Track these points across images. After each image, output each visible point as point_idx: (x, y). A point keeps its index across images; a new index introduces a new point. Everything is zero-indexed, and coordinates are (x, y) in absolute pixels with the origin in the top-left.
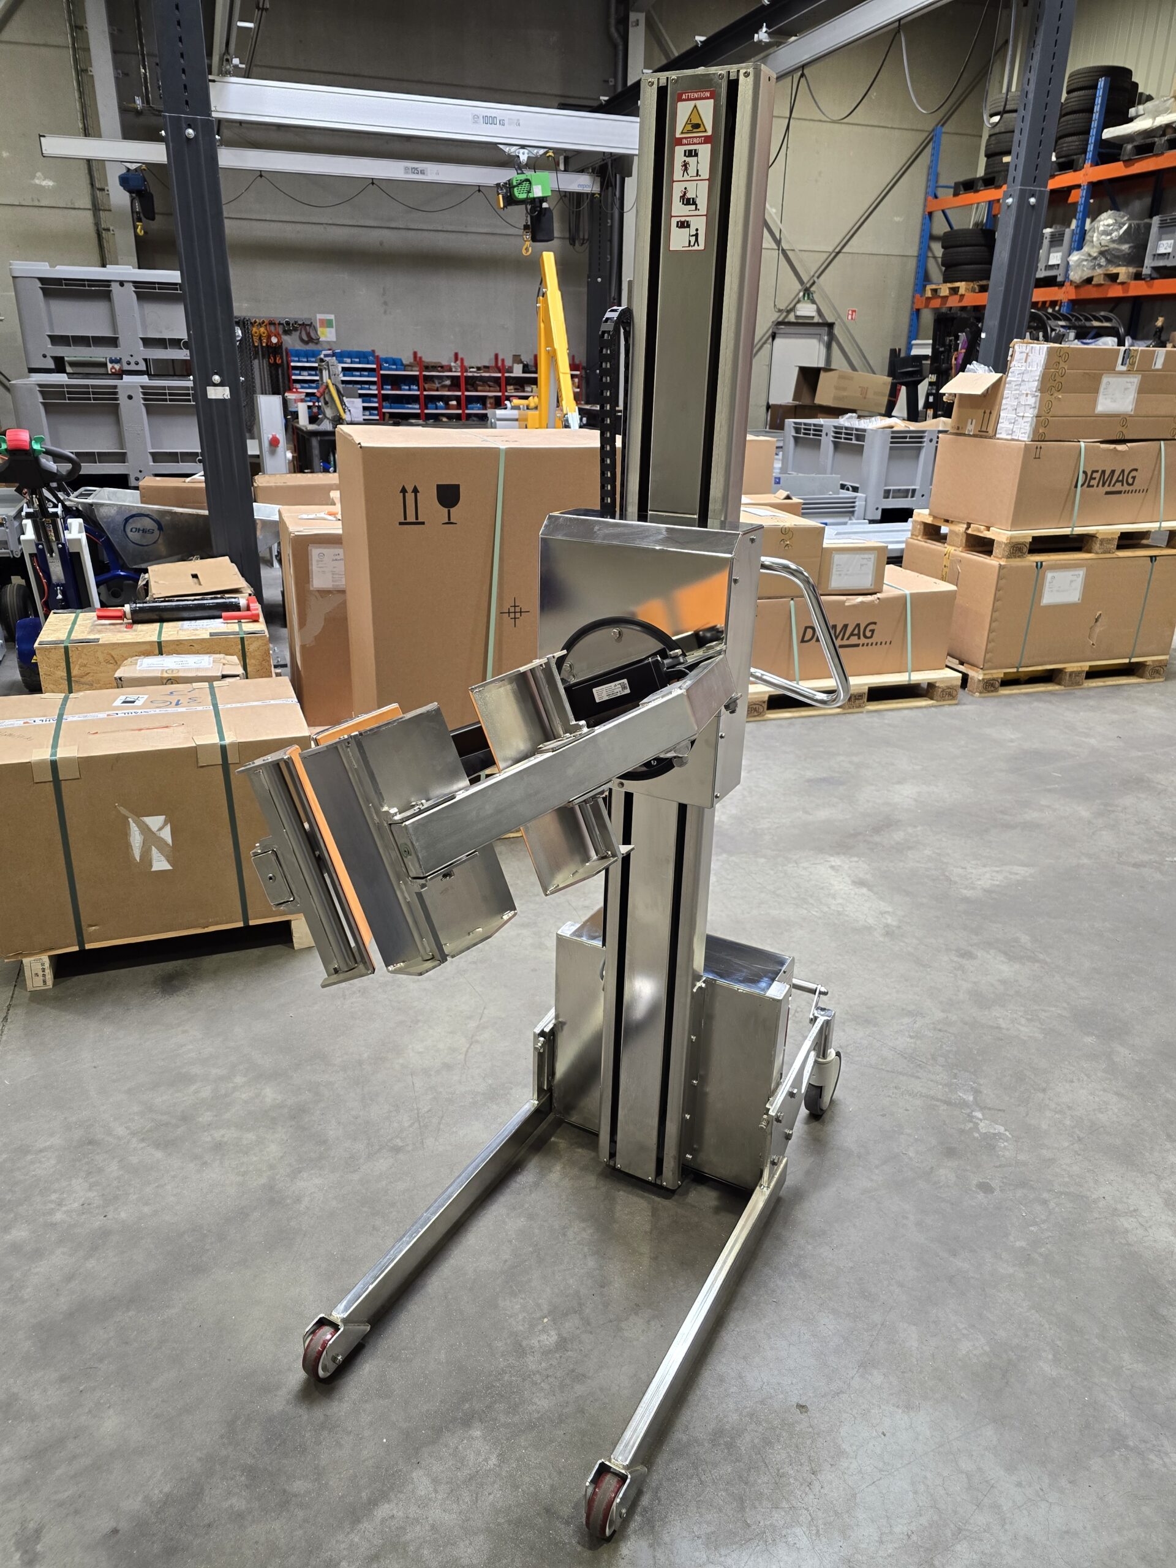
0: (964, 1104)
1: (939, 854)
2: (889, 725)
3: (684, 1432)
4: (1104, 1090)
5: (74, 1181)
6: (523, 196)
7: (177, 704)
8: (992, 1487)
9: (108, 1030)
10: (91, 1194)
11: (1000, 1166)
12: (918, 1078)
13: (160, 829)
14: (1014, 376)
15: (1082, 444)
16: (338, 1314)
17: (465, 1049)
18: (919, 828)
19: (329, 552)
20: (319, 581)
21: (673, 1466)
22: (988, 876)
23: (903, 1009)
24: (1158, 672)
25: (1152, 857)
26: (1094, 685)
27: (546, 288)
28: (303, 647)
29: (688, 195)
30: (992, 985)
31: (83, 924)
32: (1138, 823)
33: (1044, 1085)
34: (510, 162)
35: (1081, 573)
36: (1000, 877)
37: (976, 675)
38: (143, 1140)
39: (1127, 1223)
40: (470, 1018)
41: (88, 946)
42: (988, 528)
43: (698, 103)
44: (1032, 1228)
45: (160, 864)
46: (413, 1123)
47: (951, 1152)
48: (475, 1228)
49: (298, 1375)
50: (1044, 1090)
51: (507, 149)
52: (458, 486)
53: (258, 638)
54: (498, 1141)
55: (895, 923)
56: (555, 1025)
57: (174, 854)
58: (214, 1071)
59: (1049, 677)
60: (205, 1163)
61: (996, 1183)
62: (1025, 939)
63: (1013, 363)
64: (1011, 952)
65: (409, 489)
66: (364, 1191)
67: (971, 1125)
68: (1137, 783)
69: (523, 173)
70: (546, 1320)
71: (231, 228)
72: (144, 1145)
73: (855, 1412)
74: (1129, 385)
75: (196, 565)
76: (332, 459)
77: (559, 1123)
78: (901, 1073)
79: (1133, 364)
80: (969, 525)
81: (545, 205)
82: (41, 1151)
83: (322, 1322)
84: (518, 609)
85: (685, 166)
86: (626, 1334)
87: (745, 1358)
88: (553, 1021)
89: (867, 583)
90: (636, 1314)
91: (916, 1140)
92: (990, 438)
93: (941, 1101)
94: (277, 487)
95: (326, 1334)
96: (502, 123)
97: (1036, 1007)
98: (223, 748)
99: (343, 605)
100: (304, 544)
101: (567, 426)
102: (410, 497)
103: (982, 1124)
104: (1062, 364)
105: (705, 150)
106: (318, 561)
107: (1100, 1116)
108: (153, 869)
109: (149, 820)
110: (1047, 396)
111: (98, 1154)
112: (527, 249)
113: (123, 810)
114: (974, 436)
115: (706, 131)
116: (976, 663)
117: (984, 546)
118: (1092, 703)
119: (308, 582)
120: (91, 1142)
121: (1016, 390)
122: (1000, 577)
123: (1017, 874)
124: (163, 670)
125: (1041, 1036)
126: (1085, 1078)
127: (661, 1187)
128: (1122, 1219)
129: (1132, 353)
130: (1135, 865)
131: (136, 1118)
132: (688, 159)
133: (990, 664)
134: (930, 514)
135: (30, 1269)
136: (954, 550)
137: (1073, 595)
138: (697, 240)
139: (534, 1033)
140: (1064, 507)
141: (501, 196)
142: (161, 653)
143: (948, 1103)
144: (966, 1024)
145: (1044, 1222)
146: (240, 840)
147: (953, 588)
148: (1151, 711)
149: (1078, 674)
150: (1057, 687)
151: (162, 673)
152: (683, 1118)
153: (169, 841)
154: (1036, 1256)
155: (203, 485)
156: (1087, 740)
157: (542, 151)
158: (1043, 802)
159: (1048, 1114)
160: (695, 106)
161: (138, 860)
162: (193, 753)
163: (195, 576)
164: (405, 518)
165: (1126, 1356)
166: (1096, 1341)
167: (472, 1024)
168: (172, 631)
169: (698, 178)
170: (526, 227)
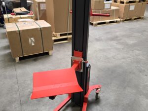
0: (140, 67)
11: (147, 73)
18: (122, 37)
19: (43, 4)
20: (41, 8)
23: (128, 57)
24: (142, 18)
26: (135, 20)
30: (137, 54)
31: (23, 53)
32: (146, 35)
35: (134, 6)
41: (24, 56)
42: (123, 0)
45: (33, 44)
47: (140, 72)
53: (34, 17)
55: (123, 48)
57: (35, 43)
59: (130, 20)
61: (147, 75)
64: (138, 50)
68: (144, 31)
75: (20, 8)
78: (131, 64)
89: (109, 8)
98: (41, 28)
99: (46, 12)
100: (39, 3)
103: (143, 69)
106: (41, 6)
113: (28, 37)
117: (122, 3)
118: (135, 22)
122: (125, 7)
133: (123, 18)
136: (118, 3)
137: (133, 9)
142: (21, 19)
143: (138, 67)
144: (136, 58)
147: (119, 8)
149: (133, 19)
156: (137, 27)
158: (135, 34)
162: (37, 29)
168: (22, 16)
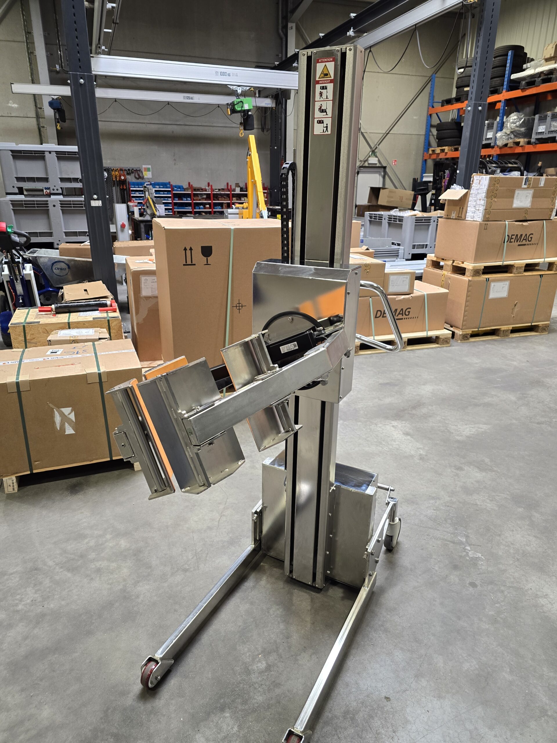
0: (461, 543)
1: (444, 419)
2: (418, 357)
3: (330, 712)
4: (529, 535)
5: (28, 589)
6: (239, 109)
7: (77, 353)
8: (483, 737)
9: (44, 512)
10: (36, 596)
11: (480, 574)
12: (438, 530)
13: (69, 414)
14: (474, 191)
15: (507, 223)
16: (158, 656)
17: (218, 519)
18: (434, 407)
19: (150, 278)
20: (145, 292)
21: (325, 730)
22: (468, 429)
23: (430, 496)
24: (545, 329)
25: (546, 419)
26: (515, 336)
27: (251, 152)
28: (137, 324)
29: (323, 108)
30: (472, 483)
31: (32, 460)
32: (539, 403)
33: (500, 533)
34: (233, 93)
35: (507, 283)
36: (474, 430)
37: (459, 332)
38: (61, 567)
39: (542, 601)
40: (220, 504)
41: (35, 471)
42: (463, 263)
43: (327, 63)
44: (497, 605)
45: (69, 431)
46: (193, 557)
47: (456, 567)
48: (225, 610)
49: (138, 687)
50: (500, 535)
51: (231, 87)
52: (211, 247)
53: (116, 320)
54: (235, 565)
55: (424, 453)
56: (262, 508)
57: (76, 426)
58: (96, 532)
59: (493, 333)
60: (92, 579)
61: (478, 582)
62: (487, 460)
63: (473, 185)
64: (481, 467)
65: (188, 248)
66: (170, 592)
67: (465, 553)
68: (537, 383)
69: (239, 98)
70: (260, 656)
71: (101, 126)
72: (62, 570)
73: (413, 700)
74: (528, 194)
75: (86, 285)
76: (150, 233)
77: (264, 556)
78: (430, 528)
79: (530, 184)
80: (454, 261)
81: (250, 113)
82: (12, 574)
83: (150, 660)
84: (241, 305)
85: (321, 94)
86: (300, 662)
87: (358, 674)
88: (261, 506)
89: (406, 289)
90: (305, 652)
91: (439, 561)
92: (463, 220)
93: (450, 541)
94: (124, 247)
95: (152, 665)
96: (229, 75)
97: (494, 494)
98: (100, 374)
99: (157, 304)
100: (138, 275)
101: (262, 217)
102: (188, 252)
103: (470, 553)
104: (496, 185)
105: (330, 86)
106: (144, 283)
107: (527, 547)
108: (66, 433)
109: (63, 410)
110: (490, 200)
111: (40, 575)
112: (242, 134)
113: (51, 405)
114: (455, 219)
115: (331, 77)
116: (458, 326)
117: (461, 271)
118: (514, 345)
119: (140, 293)
120: (36, 569)
121: (475, 197)
122: (469, 286)
123: (482, 428)
124: (70, 336)
125: (497, 509)
126: (519, 529)
127: (315, 587)
128: (540, 600)
129: (529, 179)
130: (538, 423)
131: (58, 556)
132: (322, 91)
133: (465, 327)
134: (435, 256)
135: (6, 634)
136: (447, 273)
137: (504, 294)
138: (327, 129)
139: (252, 512)
140: (499, 252)
141: (229, 109)
142: (69, 328)
143: (453, 542)
144: (460, 503)
145: (502, 601)
146: (108, 418)
147: (447, 291)
148: (542, 348)
149: (507, 331)
150: (497, 337)
151: (70, 338)
152: (326, 553)
153: (74, 419)
154: (499, 619)
155: (89, 247)
156: (513, 363)
157: (248, 88)
158: (493, 393)
159: (502, 547)
160: (325, 65)
161: (59, 429)
162: (85, 377)
163: (86, 290)
164: (186, 262)
165: (545, 669)
166: (530, 662)
167: (221, 507)
168: (75, 317)
169: (327, 99)
170: (241, 124)
